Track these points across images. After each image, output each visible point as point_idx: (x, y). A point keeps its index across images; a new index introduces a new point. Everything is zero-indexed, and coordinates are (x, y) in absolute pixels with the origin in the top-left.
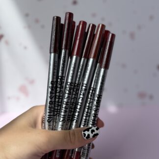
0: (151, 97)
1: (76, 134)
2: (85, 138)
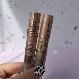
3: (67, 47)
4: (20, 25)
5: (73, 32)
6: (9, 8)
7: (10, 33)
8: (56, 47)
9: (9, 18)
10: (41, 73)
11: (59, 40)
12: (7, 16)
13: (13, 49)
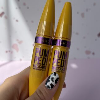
0: (93, 54)
1: (42, 91)
2: (50, 89)
3: (89, 58)
4: (30, 30)
5: (96, 40)
6: (17, 8)
7: (17, 40)
8: (75, 59)
9: (17, 21)
10: (54, 82)
11: (78, 49)
12: (14, 18)
13: (21, 60)
